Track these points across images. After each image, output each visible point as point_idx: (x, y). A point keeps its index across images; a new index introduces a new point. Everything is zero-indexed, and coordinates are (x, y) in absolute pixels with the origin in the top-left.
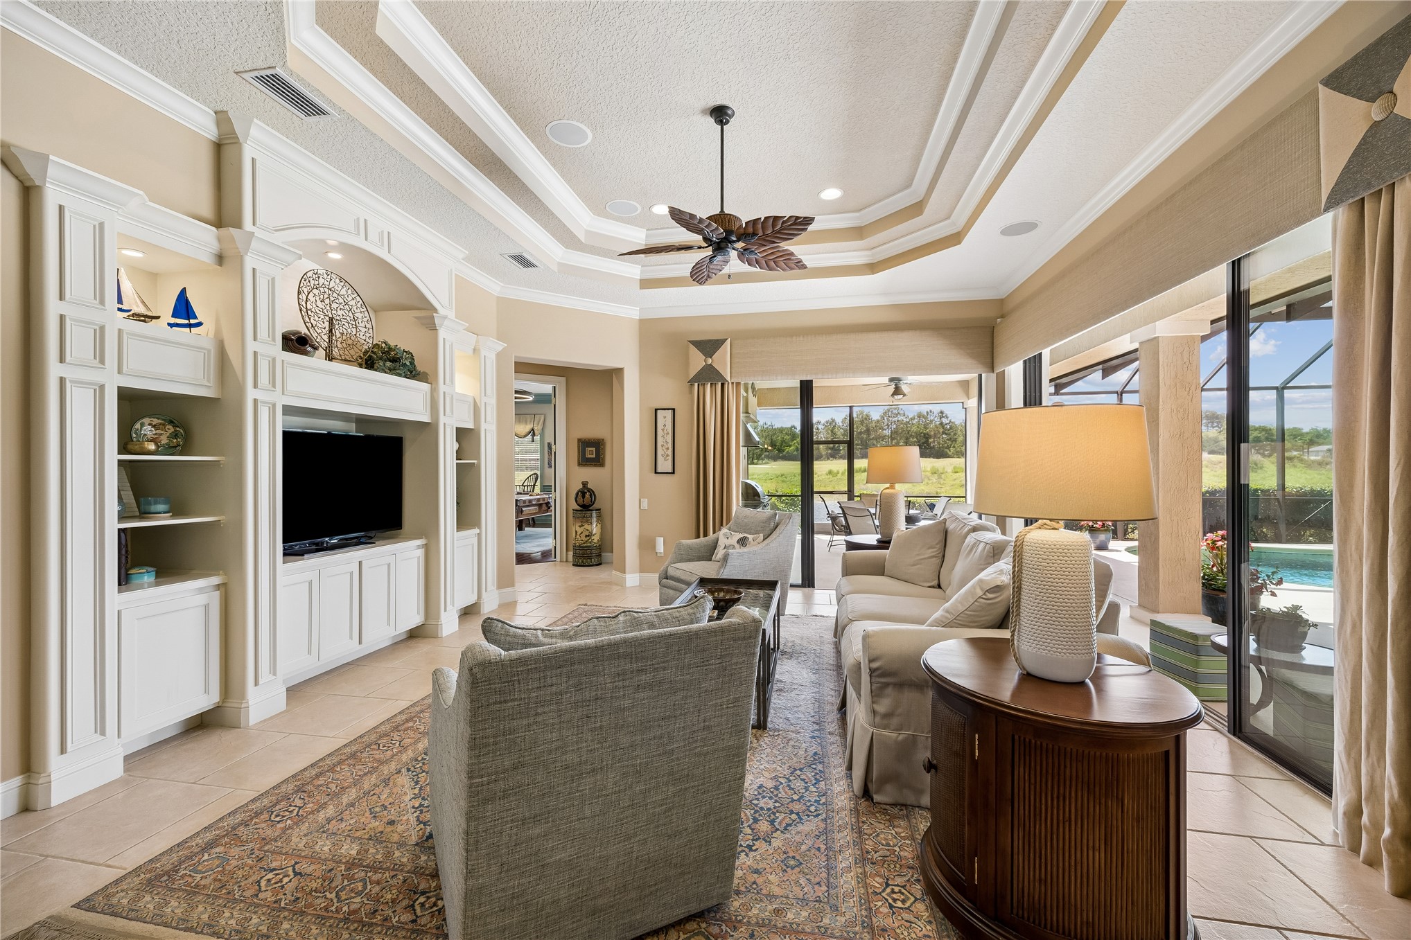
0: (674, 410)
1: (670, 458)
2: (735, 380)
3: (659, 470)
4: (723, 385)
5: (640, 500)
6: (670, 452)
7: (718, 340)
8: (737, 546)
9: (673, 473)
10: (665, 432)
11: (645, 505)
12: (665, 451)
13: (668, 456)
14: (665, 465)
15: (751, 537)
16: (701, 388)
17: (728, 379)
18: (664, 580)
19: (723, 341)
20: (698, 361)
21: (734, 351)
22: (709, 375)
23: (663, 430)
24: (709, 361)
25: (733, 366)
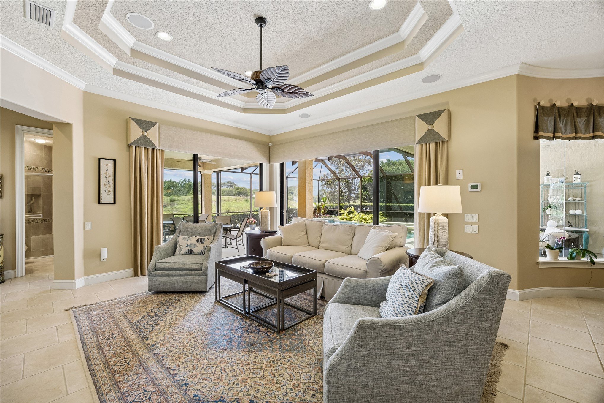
0: (115, 161)
1: (112, 193)
2: (161, 148)
3: (103, 201)
4: (153, 150)
5: (84, 223)
6: (112, 189)
7: (151, 122)
8: (197, 244)
9: (115, 203)
10: (108, 175)
11: (89, 226)
12: (108, 188)
13: (110, 191)
14: (107, 197)
15: (206, 238)
16: (138, 150)
17: (158, 147)
18: (153, 273)
19: (155, 124)
20: (136, 132)
21: (161, 131)
22: (145, 142)
23: (106, 174)
24: (145, 134)
25: (161, 139)
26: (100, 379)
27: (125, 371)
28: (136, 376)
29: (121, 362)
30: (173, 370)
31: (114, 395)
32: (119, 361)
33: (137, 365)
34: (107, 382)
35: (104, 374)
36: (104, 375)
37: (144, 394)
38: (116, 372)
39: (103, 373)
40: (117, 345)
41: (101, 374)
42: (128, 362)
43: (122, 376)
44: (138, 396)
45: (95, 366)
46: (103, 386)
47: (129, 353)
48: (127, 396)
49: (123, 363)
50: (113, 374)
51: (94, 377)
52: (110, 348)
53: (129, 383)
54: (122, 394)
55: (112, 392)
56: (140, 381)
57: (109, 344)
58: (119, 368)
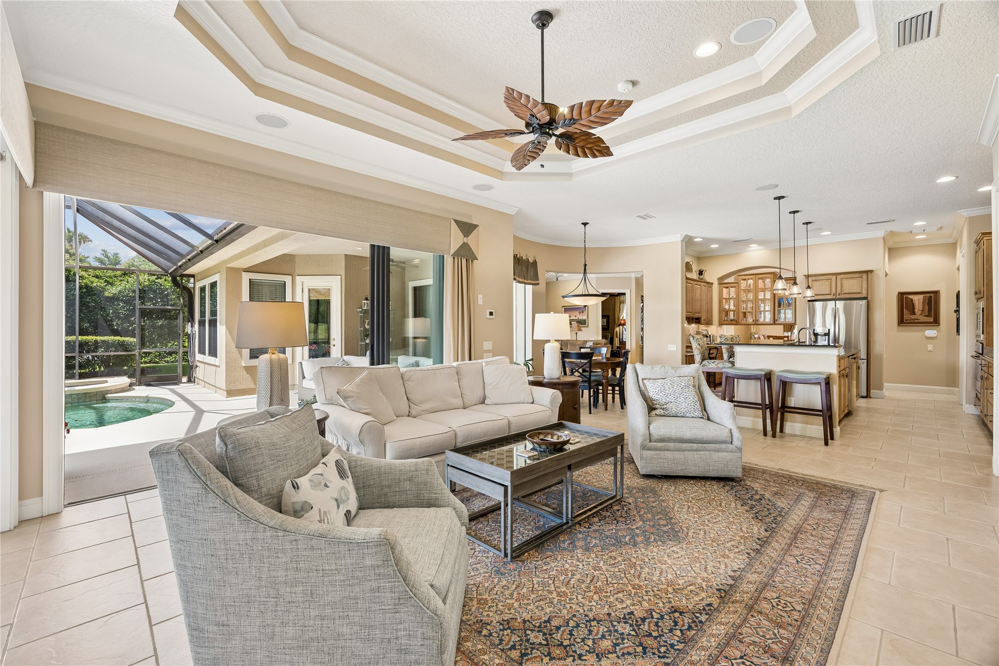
26: (830, 609)
27: (793, 593)
28: (789, 579)
29: (783, 607)
30: (748, 554)
31: (830, 582)
32: (785, 611)
33: (772, 587)
34: (826, 600)
35: (820, 611)
36: (822, 611)
37: (778, 605)
38: (803, 601)
39: (821, 614)
40: (757, 640)
41: (823, 614)
42: (777, 600)
43: (802, 591)
44: (785, 609)
45: (822, 633)
46: (834, 598)
47: (759, 609)
48: (819, 571)
49: (785, 604)
50: (810, 601)
51: (837, 618)
52: (773, 642)
53: (803, 579)
54: (821, 576)
55: (829, 586)
56: (792, 573)
57: (766, 652)
58: (795, 602)
